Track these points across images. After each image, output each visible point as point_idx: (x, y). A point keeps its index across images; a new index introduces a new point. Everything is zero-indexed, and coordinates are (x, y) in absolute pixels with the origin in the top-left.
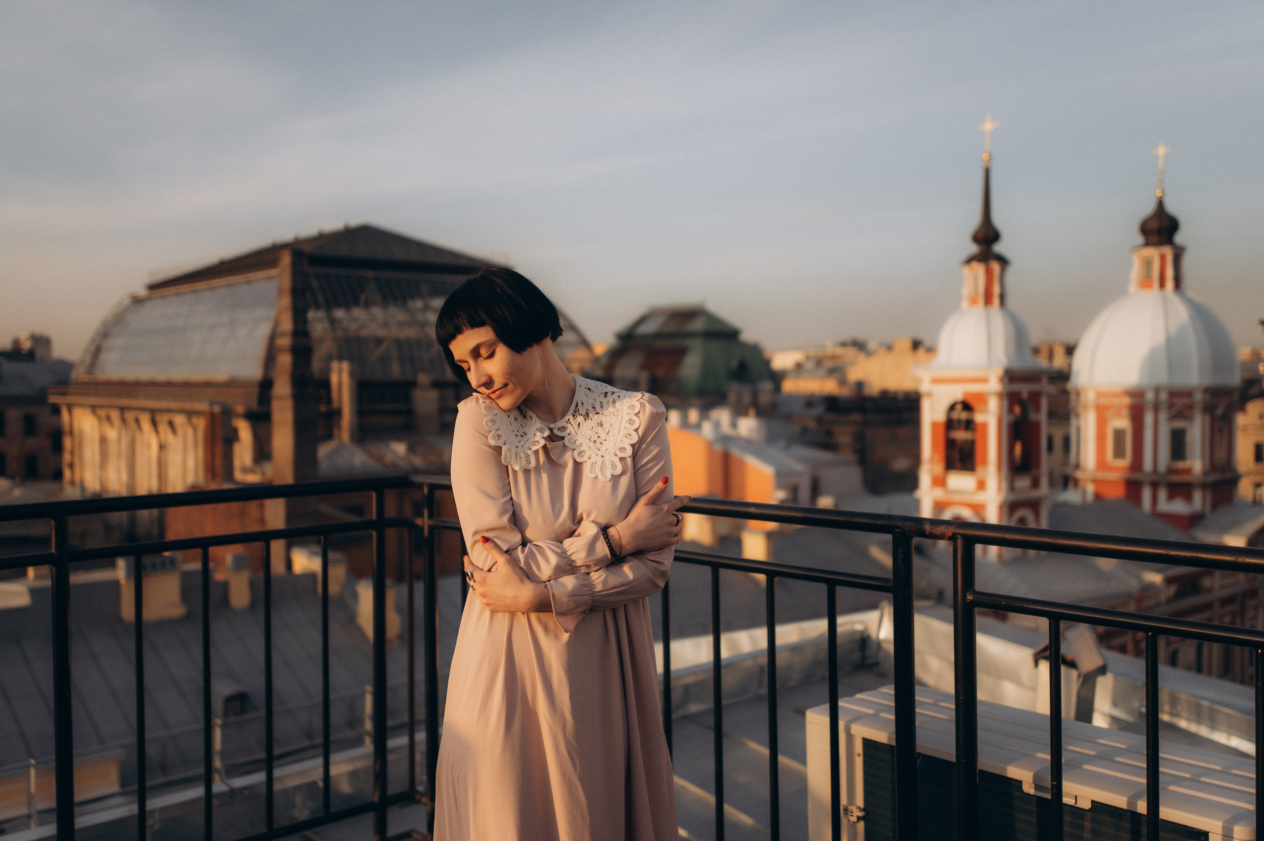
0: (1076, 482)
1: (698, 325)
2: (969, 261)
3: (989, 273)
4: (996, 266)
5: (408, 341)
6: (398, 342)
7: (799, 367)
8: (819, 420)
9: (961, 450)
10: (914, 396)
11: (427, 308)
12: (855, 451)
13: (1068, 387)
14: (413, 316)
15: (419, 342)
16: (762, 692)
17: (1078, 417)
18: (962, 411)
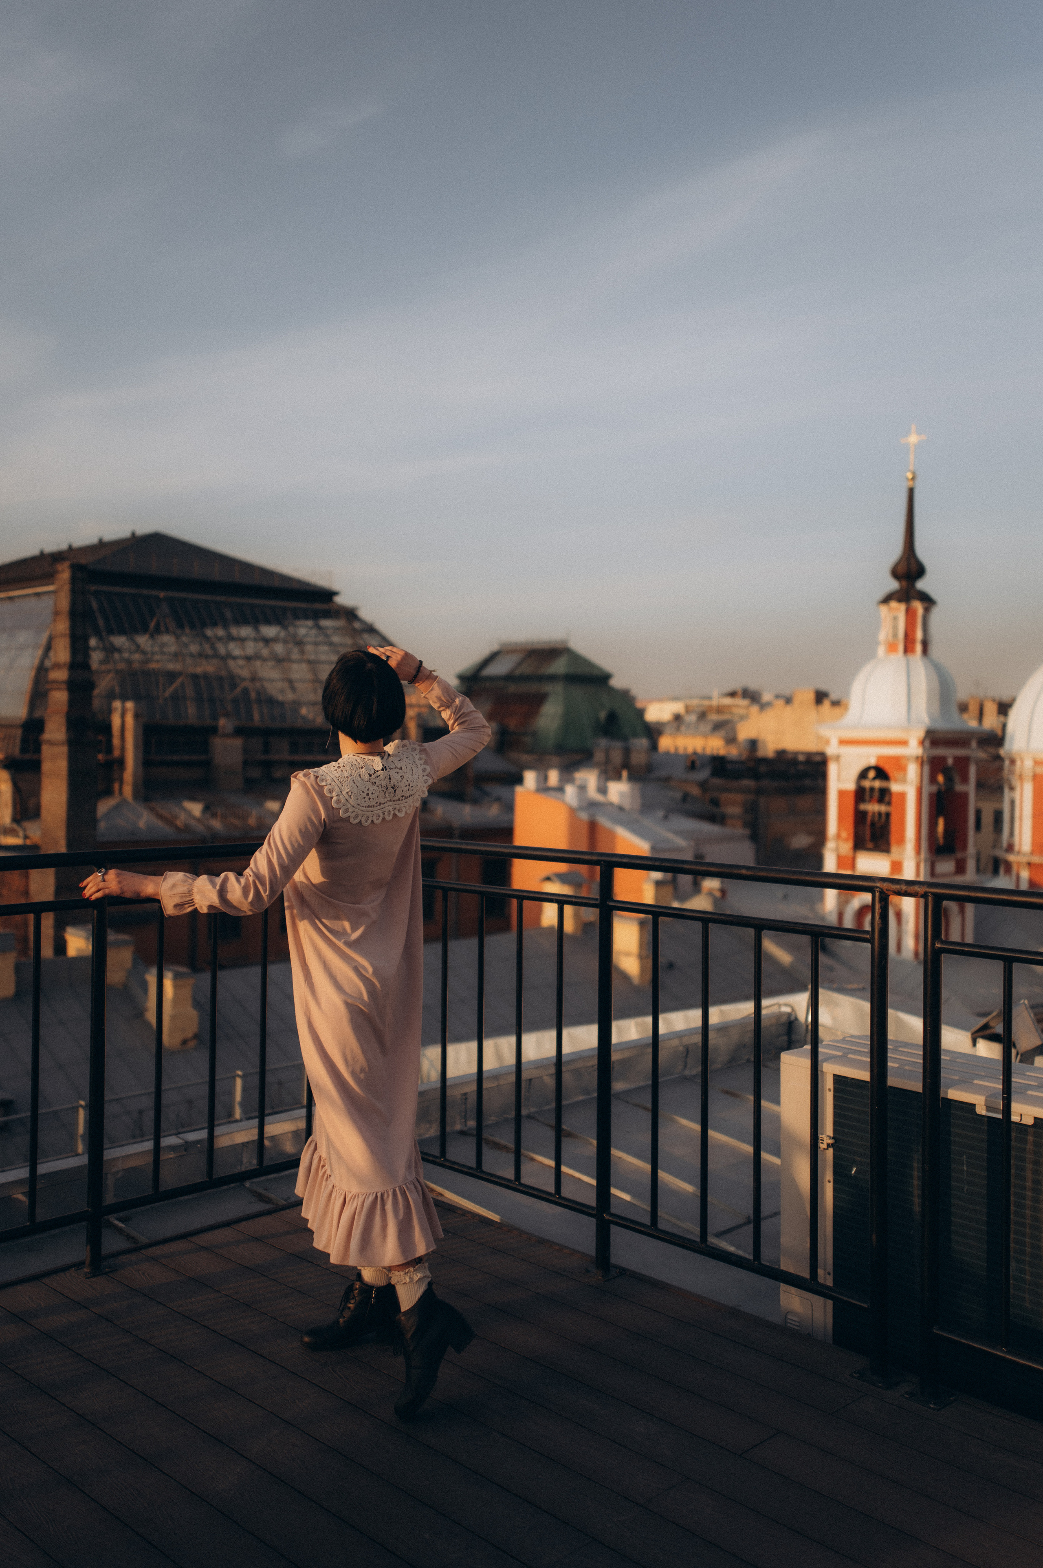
0: (1008, 867)
1: (559, 666)
2: (886, 600)
3: (910, 614)
4: (918, 606)
5: (206, 676)
6: (195, 677)
7: (677, 718)
8: (703, 785)
9: (873, 825)
10: (818, 758)
11: (231, 638)
12: (746, 825)
13: (1002, 752)
14: (213, 647)
15: (220, 679)
16: (687, 1073)
17: (1012, 788)
18: (874, 779)
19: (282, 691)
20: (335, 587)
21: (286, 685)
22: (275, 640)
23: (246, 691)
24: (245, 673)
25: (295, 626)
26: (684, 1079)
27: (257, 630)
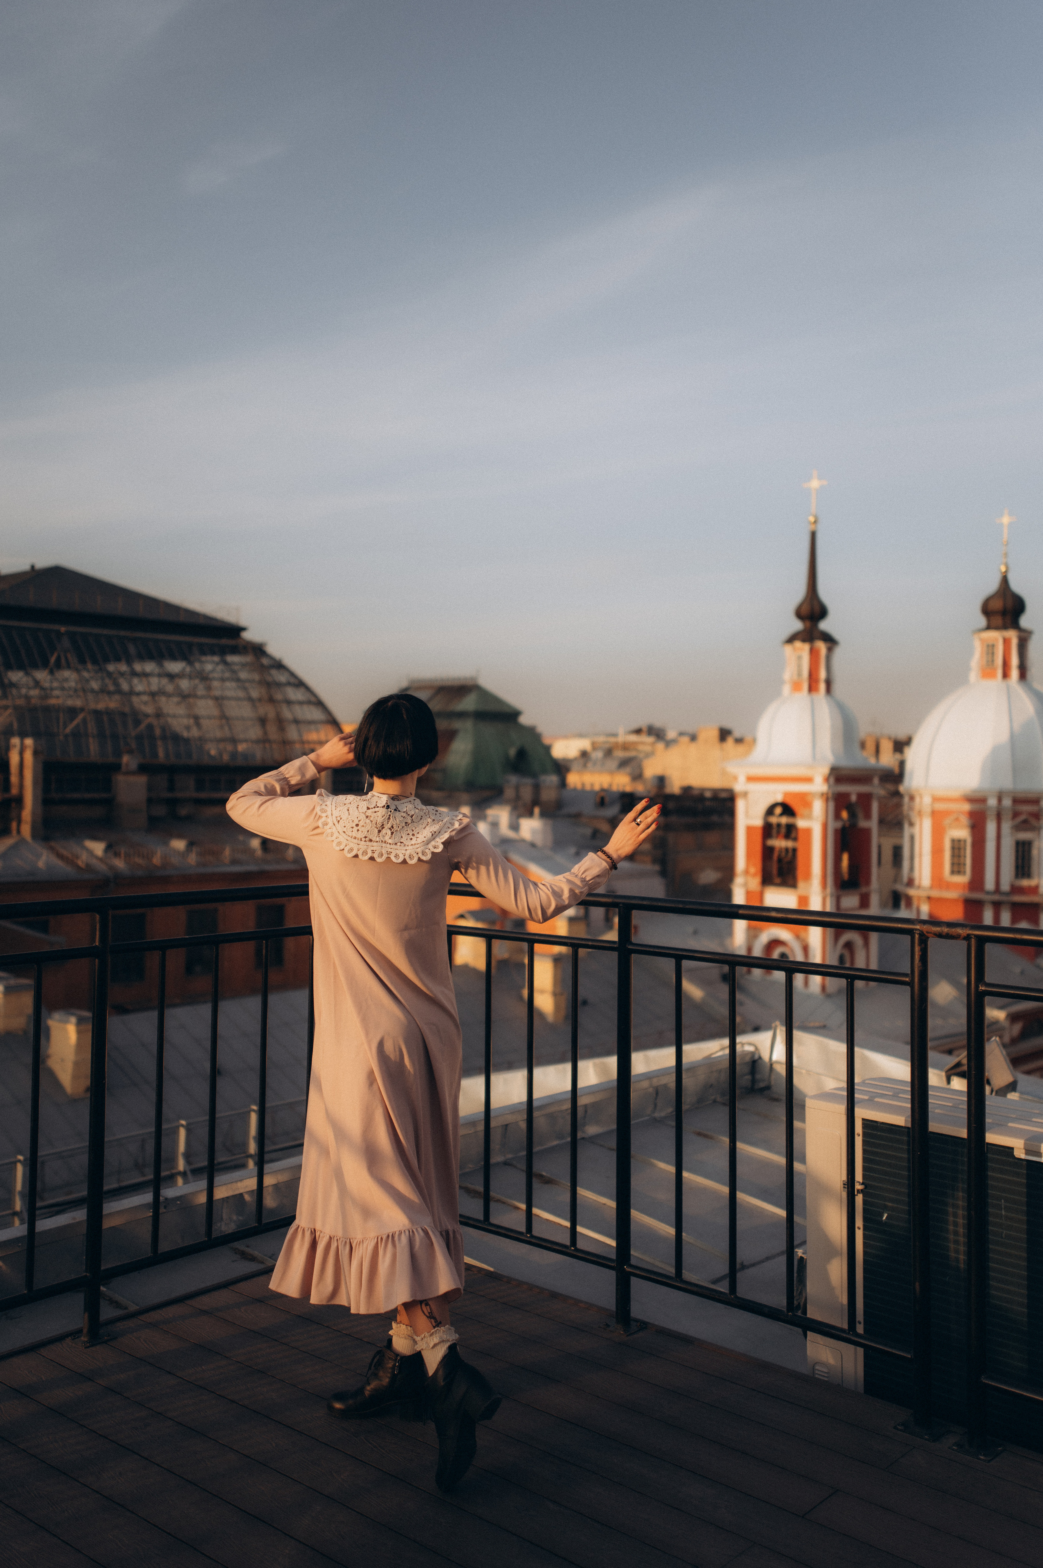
0: (909, 900)
1: (469, 703)
2: (791, 640)
3: (814, 653)
4: (821, 646)
5: (109, 712)
6: (96, 713)
7: (584, 754)
9: (780, 860)
10: (724, 795)
11: (134, 674)
12: (655, 861)
13: (902, 789)
14: (116, 684)
15: (123, 715)
16: (657, 1115)
17: (911, 824)
18: (781, 815)
19: (188, 728)
20: (243, 623)
21: (192, 721)
22: (180, 675)
23: (150, 727)
24: (149, 710)
25: (201, 662)
26: (656, 1122)
27: (161, 665)
